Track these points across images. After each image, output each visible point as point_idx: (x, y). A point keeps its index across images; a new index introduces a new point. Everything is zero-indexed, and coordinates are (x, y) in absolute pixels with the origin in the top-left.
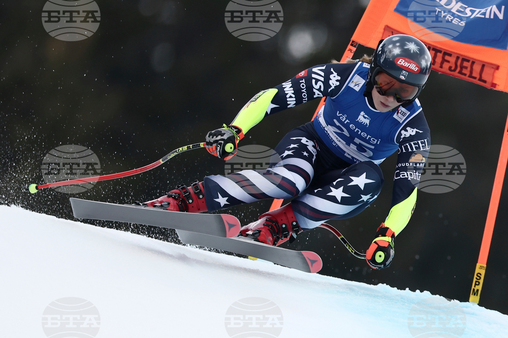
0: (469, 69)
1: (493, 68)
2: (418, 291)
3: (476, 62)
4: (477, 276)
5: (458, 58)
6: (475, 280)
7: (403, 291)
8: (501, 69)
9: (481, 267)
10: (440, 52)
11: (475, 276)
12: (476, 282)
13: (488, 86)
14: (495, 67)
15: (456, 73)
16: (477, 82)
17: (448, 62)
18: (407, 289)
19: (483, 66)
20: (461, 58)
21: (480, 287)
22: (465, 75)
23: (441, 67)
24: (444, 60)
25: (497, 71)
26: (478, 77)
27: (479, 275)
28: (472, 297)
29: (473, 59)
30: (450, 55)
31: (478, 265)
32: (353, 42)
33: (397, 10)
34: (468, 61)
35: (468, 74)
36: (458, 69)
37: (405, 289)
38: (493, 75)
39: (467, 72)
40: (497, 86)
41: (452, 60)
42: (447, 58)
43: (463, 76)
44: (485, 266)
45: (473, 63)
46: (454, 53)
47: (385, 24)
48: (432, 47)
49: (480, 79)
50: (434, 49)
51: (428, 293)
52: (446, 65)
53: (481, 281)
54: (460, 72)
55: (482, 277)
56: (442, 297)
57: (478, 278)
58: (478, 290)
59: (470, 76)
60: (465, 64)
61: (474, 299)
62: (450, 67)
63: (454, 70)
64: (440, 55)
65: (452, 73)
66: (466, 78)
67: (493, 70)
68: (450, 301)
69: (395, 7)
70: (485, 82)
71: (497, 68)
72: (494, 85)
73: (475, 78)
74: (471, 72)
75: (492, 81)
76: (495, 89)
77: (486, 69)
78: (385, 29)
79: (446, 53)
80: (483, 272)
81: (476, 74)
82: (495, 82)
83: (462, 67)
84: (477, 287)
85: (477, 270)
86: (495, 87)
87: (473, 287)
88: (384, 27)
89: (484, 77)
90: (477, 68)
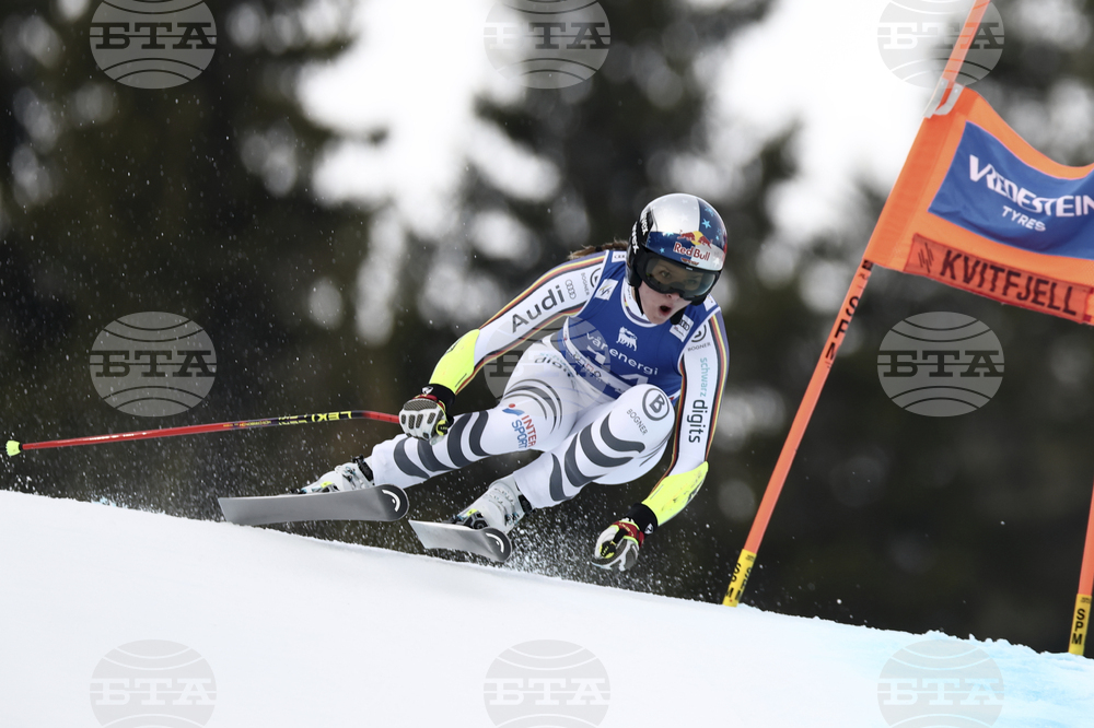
0: (1048, 295)
4: (1079, 613)
5: (1030, 279)
6: (1075, 620)
9: (1084, 600)
10: (1003, 270)
11: (1076, 614)
12: (1077, 622)
13: (1078, 319)
14: (1087, 289)
15: (1028, 303)
16: (1061, 314)
17: (1016, 285)
19: (1070, 289)
20: (1035, 278)
21: (1083, 631)
22: (1042, 304)
23: (1005, 293)
24: (1009, 284)
26: (1062, 306)
27: (1081, 612)
28: (1073, 647)
30: (1018, 275)
31: (1079, 597)
32: (866, 261)
33: (933, 210)
34: (1046, 282)
35: (1047, 302)
36: (1032, 296)
38: (1086, 303)
39: (1045, 300)
40: (1092, 319)
41: (1022, 282)
42: (1014, 279)
43: (1039, 307)
44: (1090, 597)
45: (1054, 285)
46: (1024, 271)
47: (915, 232)
48: (989, 264)
49: (1067, 310)
50: (993, 267)
51: (1006, 641)
52: (1012, 292)
53: (1086, 621)
54: (1035, 301)
55: (1087, 615)
56: (1025, 647)
57: (1081, 617)
58: (1081, 636)
59: (1051, 306)
60: (1042, 287)
62: (1019, 296)
63: (1026, 298)
64: (1002, 276)
65: (1022, 302)
66: (1045, 309)
67: (1084, 295)
69: (930, 205)
70: (1074, 313)
72: (1087, 318)
73: (1058, 308)
74: (1052, 299)
76: (1089, 323)
77: (1074, 294)
78: (914, 240)
79: (1013, 273)
80: (1087, 607)
81: (1059, 303)
82: (1090, 312)
83: (1037, 293)
84: (1079, 631)
85: (1079, 605)
86: (1089, 321)
87: (1073, 631)
88: (912, 236)
89: (1073, 306)
90: (1060, 293)
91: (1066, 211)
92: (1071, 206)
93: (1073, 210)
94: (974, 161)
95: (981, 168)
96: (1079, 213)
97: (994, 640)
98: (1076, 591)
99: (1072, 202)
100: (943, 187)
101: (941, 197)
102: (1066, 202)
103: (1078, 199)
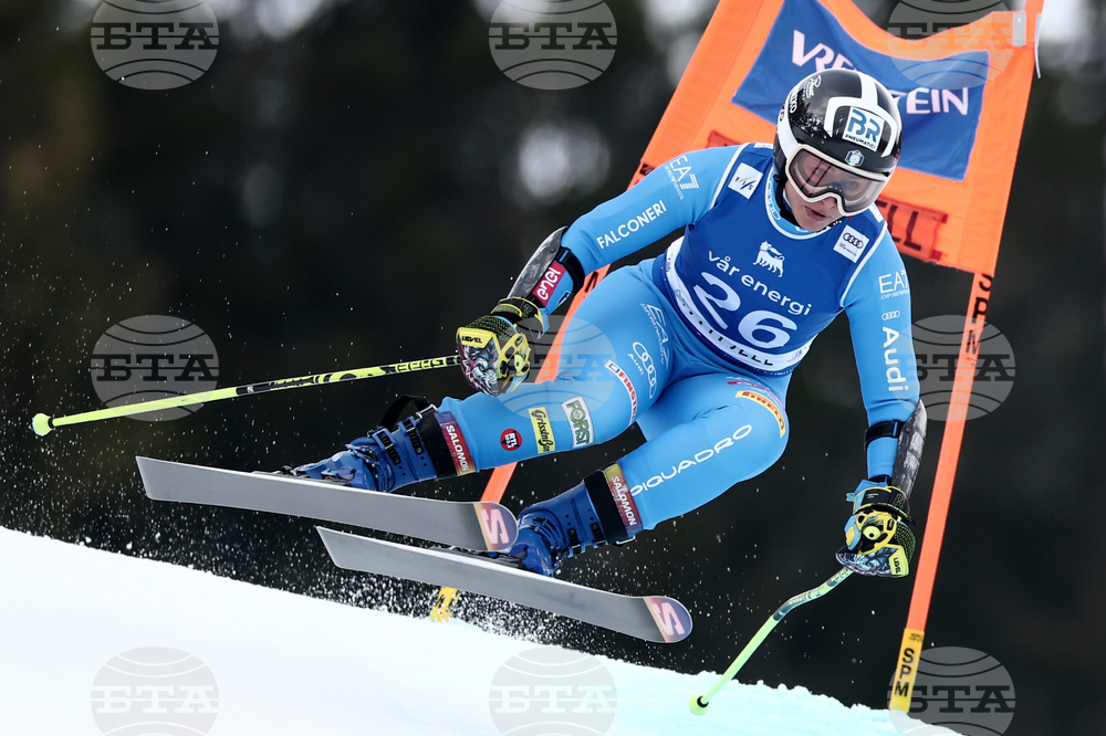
1: (934, 219)
2: (782, 687)
3: (900, 206)
4: (906, 654)
6: (900, 663)
7: (750, 686)
8: (951, 221)
9: (914, 637)
11: (902, 655)
12: (904, 666)
13: (925, 256)
14: (938, 217)
16: (902, 248)
18: (761, 682)
19: (915, 215)
25: (943, 226)
26: (904, 237)
27: (909, 652)
28: (895, 700)
29: (893, 200)
31: (908, 632)
32: (645, 166)
33: (736, 100)
34: (883, 205)
37: (755, 683)
38: (936, 234)
40: (943, 257)
44: (922, 633)
45: (894, 208)
47: (712, 128)
49: (909, 243)
51: (805, 690)
56: (832, 698)
57: (908, 659)
61: (899, 703)
67: (934, 223)
68: (850, 707)
69: (735, 94)
70: (918, 248)
71: (944, 218)
72: (936, 254)
73: (897, 240)
74: (890, 228)
75: (933, 246)
76: (938, 263)
77: (919, 220)
78: (710, 140)
80: (917, 647)
81: (899, 232)
82: (939, 248)
85: (906, 643)
86: (939, 259)
88: (707, 135)
89: (916, 238)
90: (901, 220)
91: (919, 107)
92: (926, 102)
93: (929, 106)
94: (799, 39)
95: (807, 49)
96: (936, 109)
97: (790, 687)
98: (904, 625)
99: (928, 97)
100: (754, 70)
101: (750, 84)
102: (919, 96)
103: (935, 94)
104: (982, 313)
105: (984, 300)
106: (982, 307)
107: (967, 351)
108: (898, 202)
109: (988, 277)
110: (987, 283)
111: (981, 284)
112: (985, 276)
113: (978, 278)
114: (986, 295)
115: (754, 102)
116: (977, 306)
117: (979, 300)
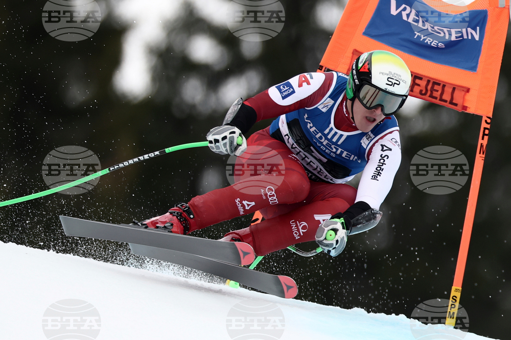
104: (486, 135)
105: (487, 129)
106: (487, 132)
107: (480, 153)
108: (446, 83)
109: (489, 118)
110: (489, 121)
111: (486, 121)
112: (488, 117)
113: (484, 118)
114: (488, 126)
115: (374, 34)
116: (484, 131)
117: (485, 129)
